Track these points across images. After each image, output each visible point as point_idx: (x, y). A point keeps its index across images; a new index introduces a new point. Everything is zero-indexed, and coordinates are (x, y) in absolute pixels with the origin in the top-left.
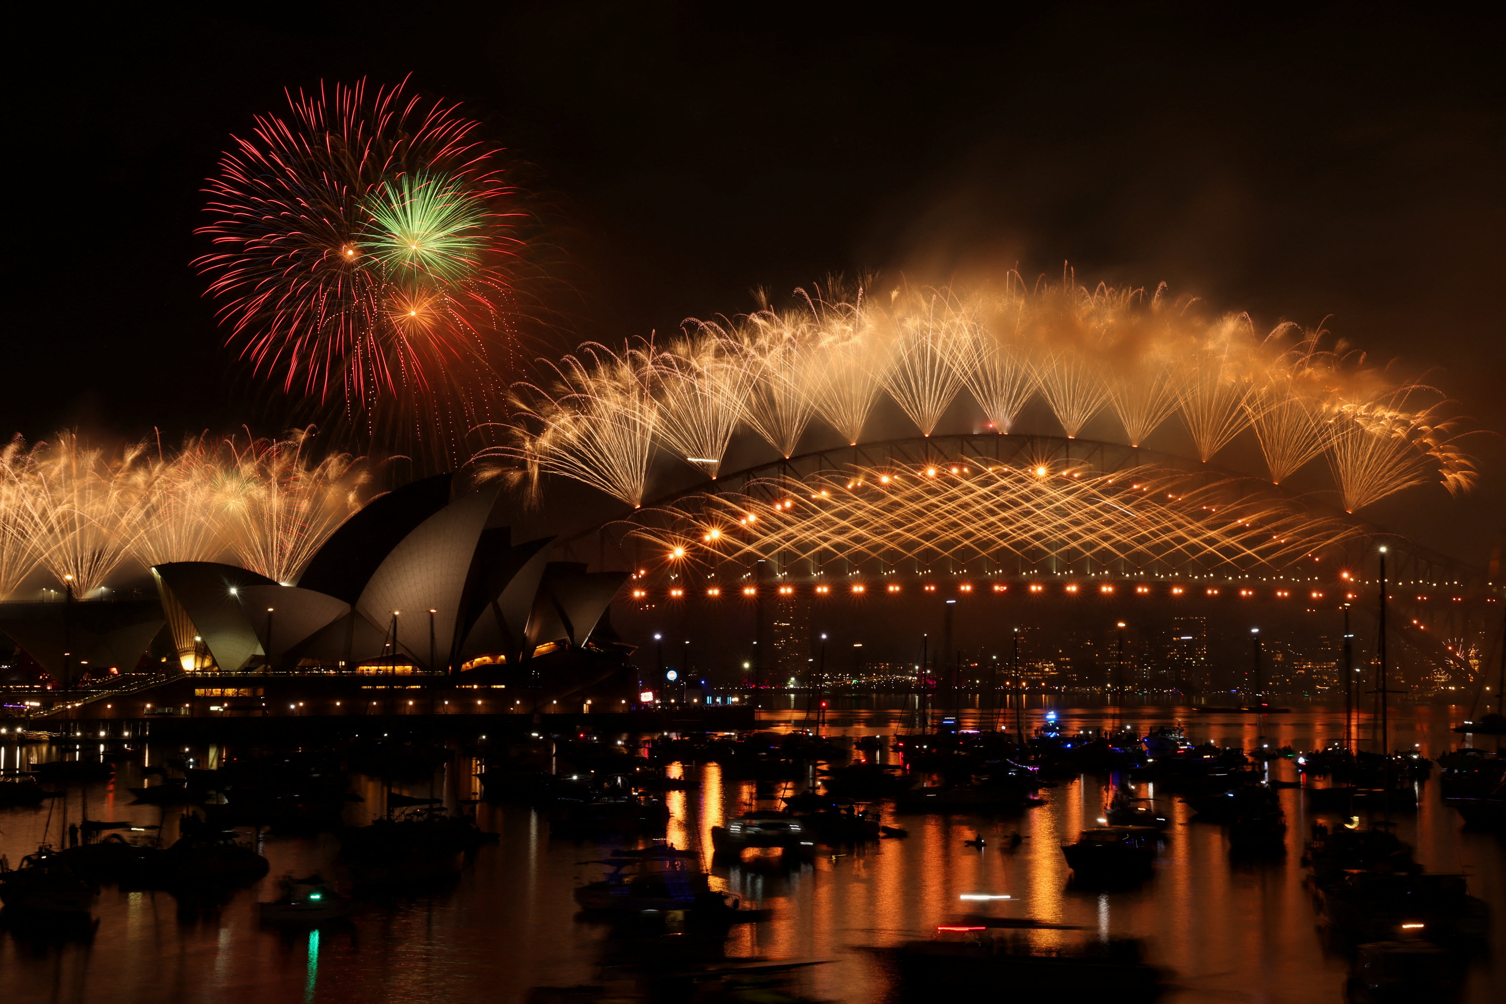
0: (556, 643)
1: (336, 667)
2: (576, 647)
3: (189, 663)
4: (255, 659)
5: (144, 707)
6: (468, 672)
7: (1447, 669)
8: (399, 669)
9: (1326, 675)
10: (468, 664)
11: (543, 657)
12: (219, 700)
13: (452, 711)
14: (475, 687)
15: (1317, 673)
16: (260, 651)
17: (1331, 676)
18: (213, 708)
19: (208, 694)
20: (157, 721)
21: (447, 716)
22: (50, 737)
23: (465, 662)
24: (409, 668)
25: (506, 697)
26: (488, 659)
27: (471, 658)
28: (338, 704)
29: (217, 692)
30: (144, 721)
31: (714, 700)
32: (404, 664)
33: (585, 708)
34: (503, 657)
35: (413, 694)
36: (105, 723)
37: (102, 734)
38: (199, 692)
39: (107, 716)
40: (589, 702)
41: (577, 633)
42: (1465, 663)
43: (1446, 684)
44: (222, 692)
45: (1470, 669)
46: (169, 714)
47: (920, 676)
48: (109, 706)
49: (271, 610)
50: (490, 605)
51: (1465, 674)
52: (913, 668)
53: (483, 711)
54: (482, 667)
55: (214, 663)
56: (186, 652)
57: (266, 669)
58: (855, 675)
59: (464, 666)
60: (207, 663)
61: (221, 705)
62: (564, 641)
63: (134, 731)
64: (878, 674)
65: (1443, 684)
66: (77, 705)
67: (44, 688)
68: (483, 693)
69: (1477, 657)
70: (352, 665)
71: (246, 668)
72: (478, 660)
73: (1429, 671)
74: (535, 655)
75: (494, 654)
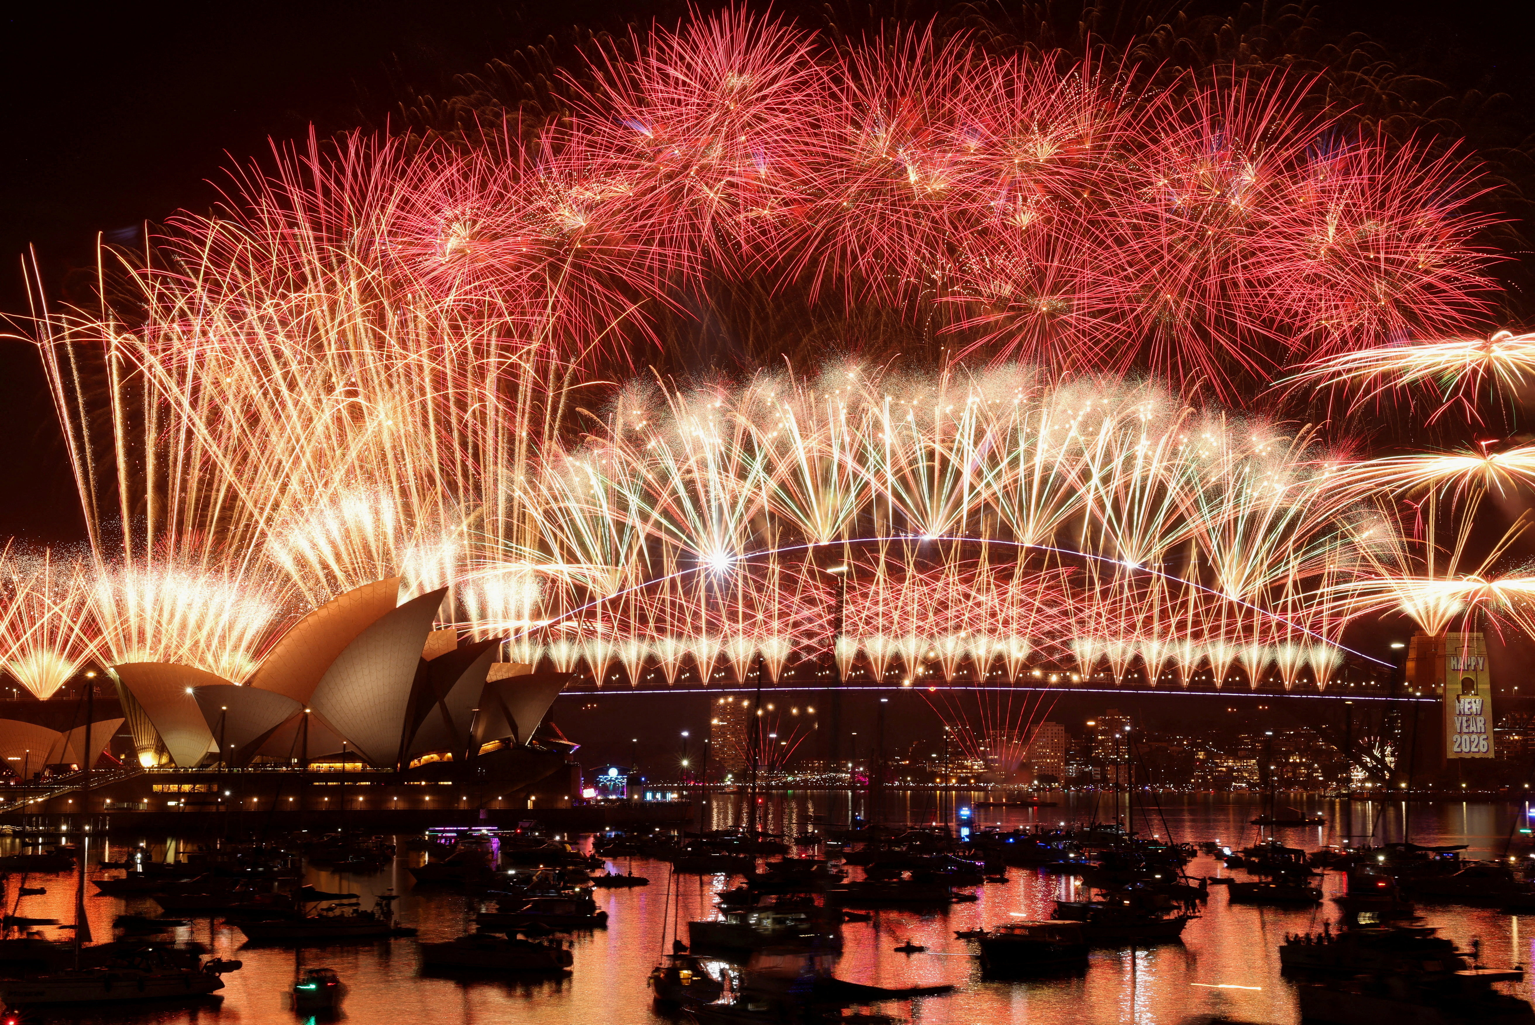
0: (501, 741)
1: (288, 764)
2: (520, 746)
3: (148, 760)
4: (211, 756)
5: (104, 802)
6: (416, 769)
7: (1364, 766)
8: (349, 766)
9: (1246, 771)
10: (416, 761)
11: (489, 754)
12: (176, 796)
13: (401, 806)
14: (423, 783)
15: (1238, 770)
16: (215, 748)
17: (1251, 773)
18: (171, 803)
19: (166, 790)
20: (116, 815)
21: (396, 812)
22: (14, 831)
23: (413, 759)
24: (359, 765)
25: (452, 794)
26: (435, 757)
27: (419, 756)
28: (291, 799)
29: (174, 788)
30: (105, 815)
31: (654, 797)
32: (353, 761)
33: (530, 805)
34: (450, 755)
35: (362, 790)
36: (67, 817)
37: (64, 828)
38: (157, 788)
39: (68, 810)
40: (533, 798)
41: (520, 731)
42: (1381, 761)
43: (1363, 781)
44: (179, 788)
45: (1385, 766)
46: (128, 809)
47: (853, 773)
48: (70, 801)
49: (224, 708)
50: (437, 704)
51: (1382, 771)
52: (845, 765)
53: (431, 807)
54: (430, 765)
55: (171, 760)
56: (144, 749)
57: (219, 766)
58: (791, 773)
59: (412, 764)
60: (164, 760)
61: (179, 800)
62: (509, 739)
63: (95, 825)
64: (813, 772)
65: (1359, 781)
66: (40, 800)
67: (7, 784)
68: (433, 789)
69: (1393, 755)
70: (304, 762)
71: (202, 765)
72: (426, 757)
73: (1347, 768)
74: (481, 753)
75: (441, 752)
